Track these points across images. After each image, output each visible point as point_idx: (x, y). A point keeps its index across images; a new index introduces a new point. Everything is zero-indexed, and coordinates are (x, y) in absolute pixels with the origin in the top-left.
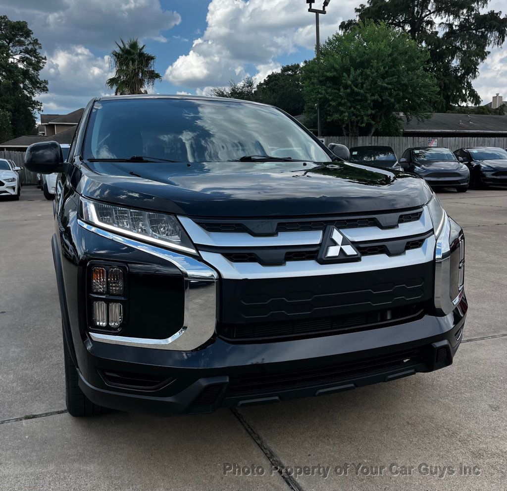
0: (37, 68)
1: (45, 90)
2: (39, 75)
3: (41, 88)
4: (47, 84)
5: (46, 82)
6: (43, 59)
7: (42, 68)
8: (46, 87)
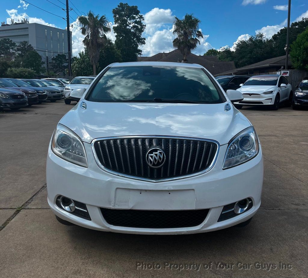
0: (141, 31)
1: (144, 43)
2: (141, 35)
3: (142, 42)
4: (145, 40)
5: (145, 39)
6: (144, 26)
7: (143, 31)
8: (144, 42)
